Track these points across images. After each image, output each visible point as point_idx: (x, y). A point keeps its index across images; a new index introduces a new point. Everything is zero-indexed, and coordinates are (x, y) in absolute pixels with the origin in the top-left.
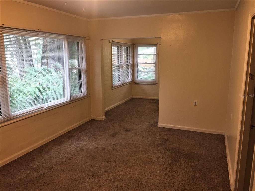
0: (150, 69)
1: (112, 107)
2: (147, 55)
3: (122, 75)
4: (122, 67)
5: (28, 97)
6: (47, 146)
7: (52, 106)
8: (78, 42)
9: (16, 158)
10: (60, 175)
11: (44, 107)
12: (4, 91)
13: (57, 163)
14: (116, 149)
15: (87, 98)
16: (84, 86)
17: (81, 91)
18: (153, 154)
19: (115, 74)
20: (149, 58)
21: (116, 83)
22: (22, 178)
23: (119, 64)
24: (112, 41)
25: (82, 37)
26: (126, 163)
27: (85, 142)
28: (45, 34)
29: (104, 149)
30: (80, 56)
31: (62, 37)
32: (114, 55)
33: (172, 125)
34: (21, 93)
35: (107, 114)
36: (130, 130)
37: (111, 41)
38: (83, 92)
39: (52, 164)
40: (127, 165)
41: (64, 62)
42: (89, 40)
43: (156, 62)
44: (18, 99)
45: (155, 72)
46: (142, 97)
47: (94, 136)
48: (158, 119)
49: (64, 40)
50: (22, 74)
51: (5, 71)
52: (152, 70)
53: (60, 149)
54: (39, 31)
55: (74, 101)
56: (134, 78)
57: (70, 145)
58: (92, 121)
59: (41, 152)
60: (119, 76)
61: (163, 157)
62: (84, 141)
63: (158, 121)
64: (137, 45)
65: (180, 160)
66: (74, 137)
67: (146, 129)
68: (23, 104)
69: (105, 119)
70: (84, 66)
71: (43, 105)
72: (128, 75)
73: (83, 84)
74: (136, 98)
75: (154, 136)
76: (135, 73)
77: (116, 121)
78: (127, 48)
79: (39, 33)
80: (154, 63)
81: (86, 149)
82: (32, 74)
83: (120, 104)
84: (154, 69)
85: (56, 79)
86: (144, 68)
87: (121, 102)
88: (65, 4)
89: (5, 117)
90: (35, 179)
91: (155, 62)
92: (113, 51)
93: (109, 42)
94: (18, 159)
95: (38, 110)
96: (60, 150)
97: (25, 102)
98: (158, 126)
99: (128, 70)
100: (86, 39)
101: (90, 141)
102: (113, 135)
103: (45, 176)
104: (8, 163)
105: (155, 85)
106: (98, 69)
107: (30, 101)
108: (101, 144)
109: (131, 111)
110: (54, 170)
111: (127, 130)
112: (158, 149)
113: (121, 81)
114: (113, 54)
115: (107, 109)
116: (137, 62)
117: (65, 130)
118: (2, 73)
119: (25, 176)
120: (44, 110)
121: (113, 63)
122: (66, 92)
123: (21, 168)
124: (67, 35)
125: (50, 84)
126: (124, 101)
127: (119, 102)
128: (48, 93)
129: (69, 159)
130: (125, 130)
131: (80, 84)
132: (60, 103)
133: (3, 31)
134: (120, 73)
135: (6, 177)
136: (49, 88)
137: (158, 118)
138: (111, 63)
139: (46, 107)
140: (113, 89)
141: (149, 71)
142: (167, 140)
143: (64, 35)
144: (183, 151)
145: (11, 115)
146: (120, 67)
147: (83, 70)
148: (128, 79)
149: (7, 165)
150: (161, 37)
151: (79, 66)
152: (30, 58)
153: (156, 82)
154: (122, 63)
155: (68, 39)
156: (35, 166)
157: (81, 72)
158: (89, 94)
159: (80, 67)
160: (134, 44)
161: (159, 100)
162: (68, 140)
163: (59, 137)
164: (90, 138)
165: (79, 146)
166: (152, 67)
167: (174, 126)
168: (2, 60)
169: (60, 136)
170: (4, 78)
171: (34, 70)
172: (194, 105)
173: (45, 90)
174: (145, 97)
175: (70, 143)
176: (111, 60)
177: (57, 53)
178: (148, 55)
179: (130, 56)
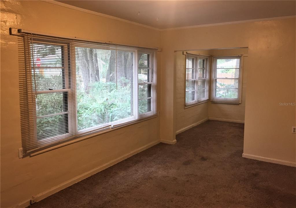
0: (231, 86)
1: (184, 130)
2: (226, 69)
3: (197, 92)
4: (197, 82)
5: (94, 114)
6: (112, 170)
7: (119, 125)
8: (149, 55)
9: (80, 181)
10: (126, 205)
11: (110, 126)
12: (73, 107)
13: (123, 190)
14: (190, 181)
15: (156, 117)
16: (153, 103)
17: (149, 109)
18: (237, 192)
19: (189, 90)
20: (228, 72)
21: (189, 101)
22: (85, 204)
23: (194, 79)
24: (187, 53)
25: (154, 49)
26: (203, 199)
27: (153, 169)
28: (116, 46)
29: (175, 179)
30: (150, 70)
31: (132, 49)
32: (188, 69)
33: (262, 156)
34: (87, 109)
35: (178, 137)
36: (207, 159)
37: (185, 53)
38: (152, 111)
39: (117, 192)
40: (204, 202)
41: (134, 77)
42: (161, 52)
43: (239, 78)
44: (84, 115)
45: (237, 90)
46: (220, 119)
47: (163, 163)
48: (243, 148)
49: (135, 52)
50: (88, 89)
51: (75, 85)
52: (234, 87)
53: (126, 174)
54: (110, 44)
55: (142, 120)
56: (211, 96)
57: (137, 171)
58: (161, 145)
59: (105, 177)
60: (193, 93)
61: (250, 197)
62: (152, 167)
63: (243, 150)
64: (216, 57)
65: (274, 202)
66: (140, 161)
67: (227, 159)
68: (89, 121)
69: (176, 143)
70: (154, 81)
71: (110, 123)
72: (204, 92)
73: (153, 102)
74: (213, 120)
75: (237, 169)
76: (212, 91)
77: (189, 147)
78: (204, 61)
79: (109, 45)
80: (237, 79)
81: (154, 177)
82: (98, 90)
83: (194, 126)
84: (237, 86)
85: (123, 95)
86: (222, 84)
87: (194, 124)
88: (139, 14)
89: (71, 135)
90: (99, 206)
91: (237, 77)
92: (187, 65)
93: (183, 54)
94: (81, 181)
95: (104, 128)
96: (125, 176)
97: (91, 120)
98: (243, 156)
99: (204, 86)
100: (158, 51)
101: (159, 168)
102: (187, 163)
103: (109, 204)
104: (71, 185)
105: (237, 106)
106: (170, 85)
107: (96, 118)
108: (172, 172)
109: (207, 136)
110: (119, 198)
111: (203, 159)
112: (243, 185)
113: (195, 99)
114: (187, 67)
115: (178, 131)
116: (215, 77)
117: (132, 152)
118: (72, 88)
119: (88, 202)
120: (110, 129)
121: (187, 79)
122: (134, 109)
123: (85, 192)
124: (138, 47)
125: (116, 101)
126: (199, 123)
127: (193, 123)
128: (114, 110)
129: (136, 187)
130: (200, 158)
131: (149, 102)
132: (127, 122)
133: (75, 44)
134: (194, 89)
135: (69, 201)
136: (115, 105)
137: (243, 146)
138: (184, 78)
139: (112, 126)
140: (186, 108)
141: (230, 87)
142: (256, 175)
143: (134, 48)
144: (278, 192)
145: (78, 133)
146: (194, 82)
147: (153, 86)
148: (204, 97)
149: (70, 188)
150: (247, 47)
151: (148, 81)
152: (96, 72)
153: (239, 101)
154: (197, 78)
155: (138, 51)
156: (99, 192)
157: (151, 87)
158: (159, 113)
159: (150, 83)
160: (212, 56)
161: (244, 124)
162: (135, 165)
163: (124, 160)
164: (159, 165)
165: (147, 173)
166: (234, 84)
167: (264, 158)
168: (73, 74)
169: (126, 159)
170: (73, 93)
171: (99, 85)
172: (292, 132)
173: (111, 107)
174: (224, 120)
175: (136, 169)
176: (184, 75)
177: (123, 67)
178: (228, 69)
179: (206, 70)
